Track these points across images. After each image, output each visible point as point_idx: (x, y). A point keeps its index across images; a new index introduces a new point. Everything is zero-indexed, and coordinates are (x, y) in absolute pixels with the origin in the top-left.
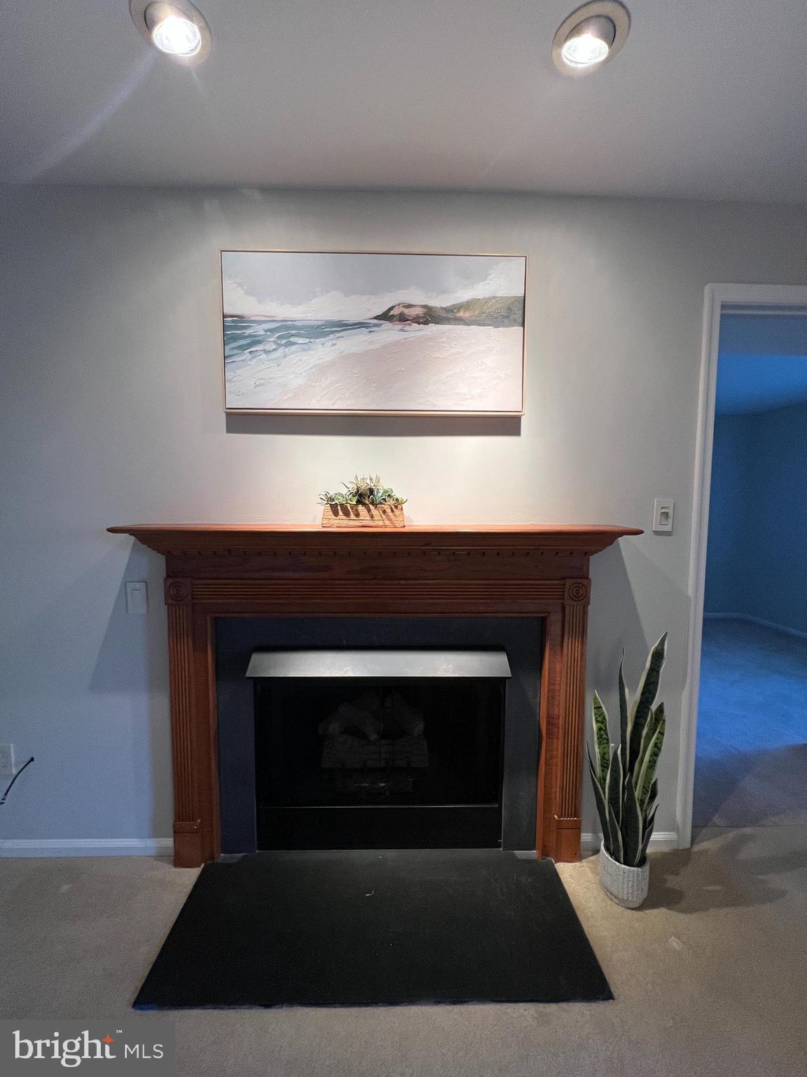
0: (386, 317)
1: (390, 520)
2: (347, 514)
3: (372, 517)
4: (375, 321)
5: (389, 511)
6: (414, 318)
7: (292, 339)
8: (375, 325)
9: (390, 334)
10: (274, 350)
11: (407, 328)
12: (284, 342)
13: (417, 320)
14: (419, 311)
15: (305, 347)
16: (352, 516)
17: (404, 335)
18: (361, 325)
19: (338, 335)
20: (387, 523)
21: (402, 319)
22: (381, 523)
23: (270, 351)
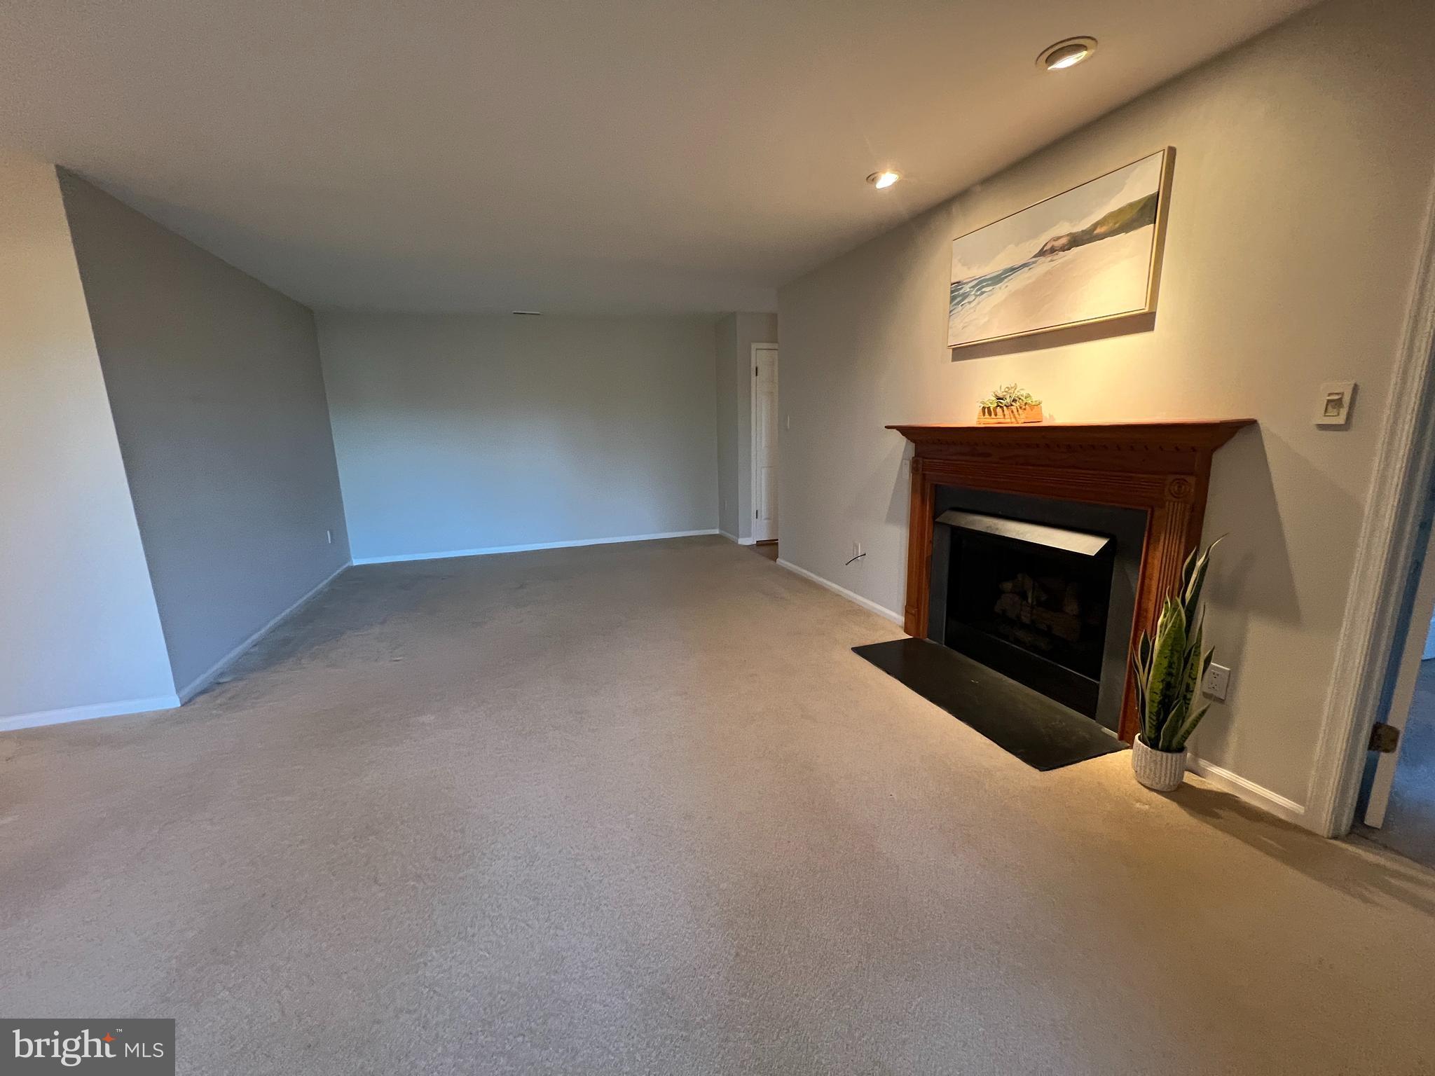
0: (1042, 253)
1: (1015, 417)
2: (990, 414)
3: (1004, 415)
4: (1034, 259)
5: (1015, 411)
6: (1061, 248)
7: (983, 290)
8: (1034, 263)
9: (1045, 265)
10: (974, 300)
11: (1055, 257)
12: (979, 293)
13: (1065, 248)
14: (1064, 241)
15: (990, 293)
16: (993, 416)
17: (1053, 264)
18: (1024, 265)
19: (1010, 278)
20: (1013, 420)
21: (1053, 250)
22: (1009, 420)
23: (971, 302)
